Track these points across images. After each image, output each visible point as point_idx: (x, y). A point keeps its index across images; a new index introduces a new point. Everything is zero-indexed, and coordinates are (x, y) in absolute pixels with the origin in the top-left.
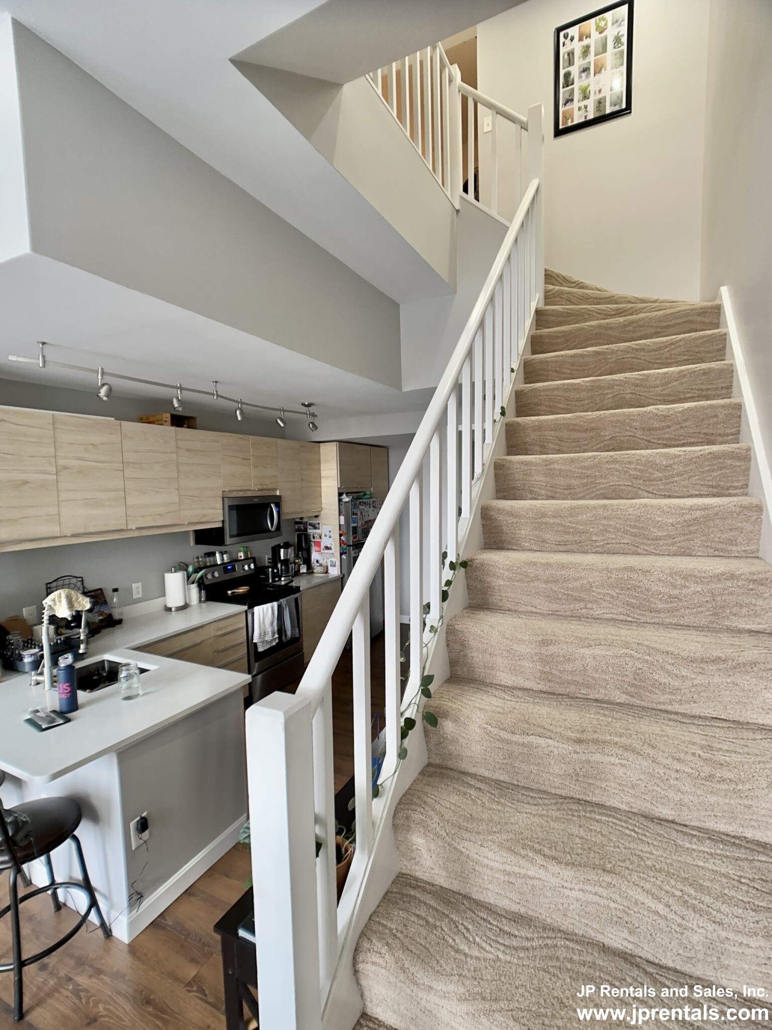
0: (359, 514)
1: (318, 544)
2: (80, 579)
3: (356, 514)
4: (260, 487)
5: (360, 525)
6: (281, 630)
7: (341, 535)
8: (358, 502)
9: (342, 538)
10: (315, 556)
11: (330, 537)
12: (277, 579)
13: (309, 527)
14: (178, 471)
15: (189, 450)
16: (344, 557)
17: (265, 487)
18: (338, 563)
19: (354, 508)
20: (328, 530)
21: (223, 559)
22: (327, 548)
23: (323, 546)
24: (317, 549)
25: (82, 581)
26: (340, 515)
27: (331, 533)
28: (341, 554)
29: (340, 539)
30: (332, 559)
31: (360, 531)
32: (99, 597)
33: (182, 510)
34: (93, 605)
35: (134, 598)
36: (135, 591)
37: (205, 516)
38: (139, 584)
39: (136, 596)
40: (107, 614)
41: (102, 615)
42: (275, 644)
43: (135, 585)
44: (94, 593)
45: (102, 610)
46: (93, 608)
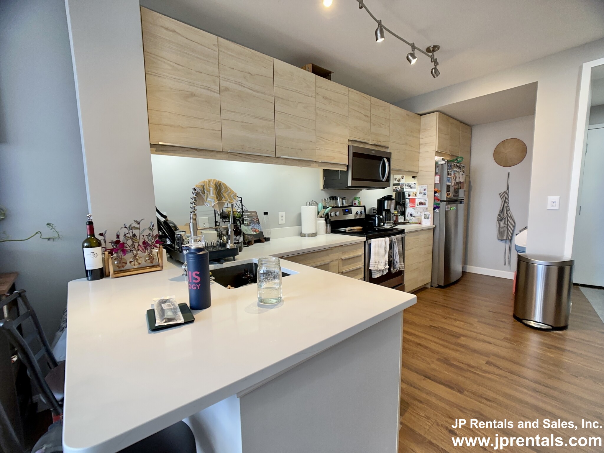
0: (453, 175)
1: (413, 201)
2: (240, 199)
3: (451, 175)
4: (376, 143)
5: (453, 184)
6: (391, 263)
7: (435, 192)
8: (453, 164)
9: (436, 194)
10: (409, 210)
11: (425, 194)
12: (382, 224)
13: (405, 187)
14: (316, 114)
15: (325, 98)
16: (437, 210)
17: (380, 144)
18: (431, 216)
19: (450, 169)
20: (423, 188)
21: (343, 204)
22: (421, 204)
23: (417, 201)
24: (412, 204)
25: (242, 200)
26: (435, 175)
27: (426, 191)
28: (435, 209)
29: (435, 196)
30: (426, 213)
31: (452, 189)
32: (254, 217)
33: (318, 149)
34: (249, 222)
35: (279, 223)
36: (280, 218)
37: (334, 158)
38: (283, 213)
39: (280, 222)
40: (259, 231)
41: (255, 232)
42: (386, 274)
43: (280, 213)
44: (250, 214)
45: (255, 228)
46: (249, 225)
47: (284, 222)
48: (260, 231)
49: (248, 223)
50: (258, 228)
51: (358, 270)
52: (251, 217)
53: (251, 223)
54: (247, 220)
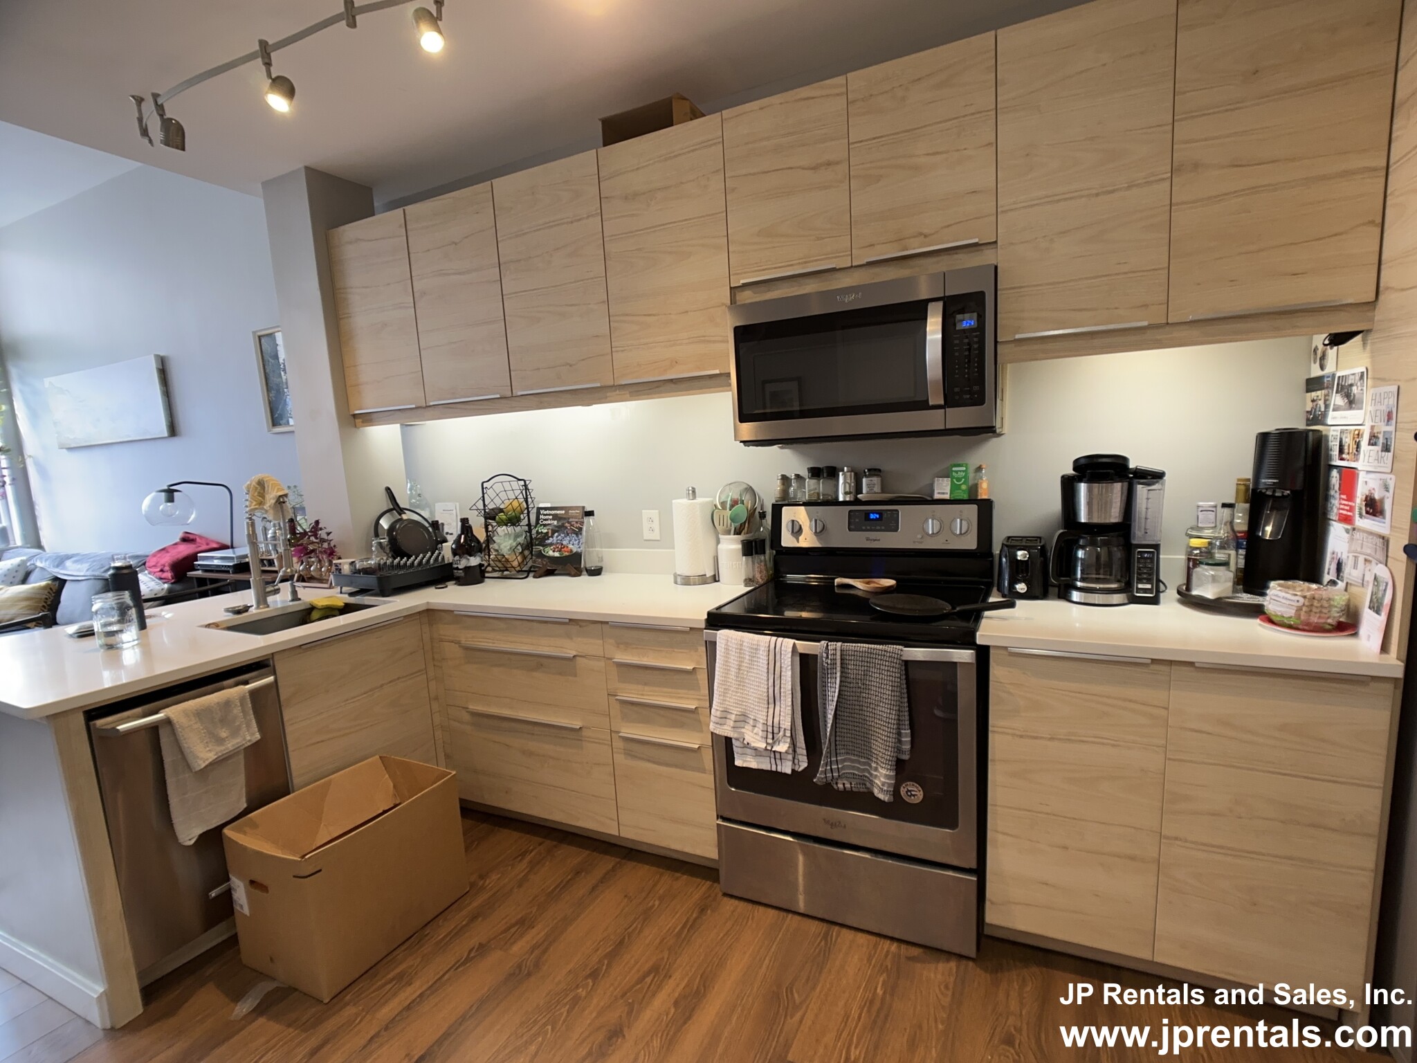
2: (522, 483)
10: (1336, 539)
11: (1387, 447)
12: (1022, 588)
13: (1334, 399)
14: (607, 256)
21: (857, 492)
27: (1392, 427)
32: (570, 520)
33: (617, 351)
34: (552, 530)
35: (645, 538)
36: (646, 525)
37: (674, 362)
38: (654, 514)
39: (647, 535)
40: (571, 551)
41: (560, 551)
42: (789, 771)
43: (646, 513)
44: (563, 512)
45: (564, 543)
46: (550, 535)
47: (656, 536)
48: (575, 550)
49: (550, 531)
50: (573, 545)
51: (687, 714)
52: (565, 519)
53: (557, 531)
54: (549, 524)
